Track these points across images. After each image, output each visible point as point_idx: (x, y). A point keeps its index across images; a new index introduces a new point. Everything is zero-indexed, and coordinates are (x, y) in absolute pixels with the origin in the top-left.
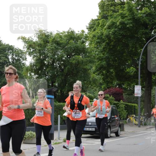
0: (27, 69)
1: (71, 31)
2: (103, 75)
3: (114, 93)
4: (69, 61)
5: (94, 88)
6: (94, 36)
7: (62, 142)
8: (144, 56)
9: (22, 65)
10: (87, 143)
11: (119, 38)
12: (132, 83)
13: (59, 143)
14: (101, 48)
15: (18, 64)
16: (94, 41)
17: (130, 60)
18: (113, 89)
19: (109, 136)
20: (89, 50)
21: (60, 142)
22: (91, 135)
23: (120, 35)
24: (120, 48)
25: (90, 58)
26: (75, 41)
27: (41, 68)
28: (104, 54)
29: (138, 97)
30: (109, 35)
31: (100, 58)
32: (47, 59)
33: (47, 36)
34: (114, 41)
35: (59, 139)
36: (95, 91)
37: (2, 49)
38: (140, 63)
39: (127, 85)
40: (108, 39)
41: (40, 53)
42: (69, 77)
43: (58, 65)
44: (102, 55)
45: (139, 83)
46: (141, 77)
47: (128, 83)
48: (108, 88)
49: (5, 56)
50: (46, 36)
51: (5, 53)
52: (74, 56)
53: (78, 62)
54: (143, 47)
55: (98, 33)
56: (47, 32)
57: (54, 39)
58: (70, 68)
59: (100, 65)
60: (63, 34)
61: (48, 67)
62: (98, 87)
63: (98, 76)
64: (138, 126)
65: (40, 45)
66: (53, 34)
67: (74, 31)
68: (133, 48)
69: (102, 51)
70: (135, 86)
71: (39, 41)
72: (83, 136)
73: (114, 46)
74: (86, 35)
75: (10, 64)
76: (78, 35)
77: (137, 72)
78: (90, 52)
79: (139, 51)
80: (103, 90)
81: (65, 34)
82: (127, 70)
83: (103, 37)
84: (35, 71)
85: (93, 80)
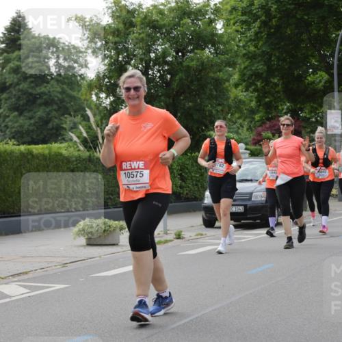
0: (91, 86)
2: (256, 90)
4: (181, 63)
5: (238, 121)
6: (234, 9)
7: (172, 239)
9: (79, 78)
11: (289, 8)
12: (321, 107)
13: (166, 242)
14: (251, 33)
16: (234, 18)
17: (313, 56)
20: (225, 39)
21: (168, 239)
22: (235, 221)
24: (291, 30)
25: (227, 54)
26: (193, 20)
28: (256, 46)
30: (267, 4)
31: (250, 55)
32: (133, 62)
33: (131, 13)
34: (279, 16)
35: (166, 233)
36: (241, 128)
38: (336, 63)
39: (311, 112)
40: (265, 12)
41: (116, 49)
42: (183, 100)
43: (158, 74)
44: (252, 49)
47: (312, 107)
48: (269, 119)
50: (128, 12)
52: (192, 51)
53: (202, 63)
55: (241, 1)
56: (132, 4)
57: (145, 18)
58: (184, 77)
59: (251, 70)
60: (165, 6)
62: (246, 118)
63: (245, 94)
64: (337, 200)
65: (116, 33)
66: (144, 7)
68: (319, 31)
69: (254, 40)
71: (114, 23)
73: (278, 28)
74: (215, 4)
75: (52, 78)
76: (198, 6)
77: (331, 82)
78: (227, 42)
79: (334, 35)
80: (258, 124)
81: (169, 5)
82: (309, 78)
83: (255, 9)
84: (107, 90)
85: (236, 102)
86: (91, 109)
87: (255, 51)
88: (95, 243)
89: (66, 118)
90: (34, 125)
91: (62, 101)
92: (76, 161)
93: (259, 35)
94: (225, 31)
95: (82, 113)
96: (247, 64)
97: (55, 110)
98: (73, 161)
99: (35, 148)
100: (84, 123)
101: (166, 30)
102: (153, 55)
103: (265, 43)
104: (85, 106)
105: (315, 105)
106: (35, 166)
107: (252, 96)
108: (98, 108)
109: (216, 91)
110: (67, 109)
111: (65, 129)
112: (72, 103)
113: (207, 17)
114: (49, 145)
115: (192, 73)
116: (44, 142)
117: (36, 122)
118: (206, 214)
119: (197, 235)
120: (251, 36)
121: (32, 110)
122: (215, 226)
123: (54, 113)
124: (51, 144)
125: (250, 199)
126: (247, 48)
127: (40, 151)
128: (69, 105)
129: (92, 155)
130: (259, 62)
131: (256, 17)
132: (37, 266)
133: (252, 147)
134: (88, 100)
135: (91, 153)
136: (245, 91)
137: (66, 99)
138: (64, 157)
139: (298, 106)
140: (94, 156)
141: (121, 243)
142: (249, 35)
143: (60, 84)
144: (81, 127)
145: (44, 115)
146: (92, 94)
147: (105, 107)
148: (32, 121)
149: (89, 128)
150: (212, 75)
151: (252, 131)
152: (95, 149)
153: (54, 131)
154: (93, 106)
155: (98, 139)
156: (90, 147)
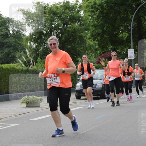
0: (27, 39)
1: (66, 2)
2: (98, 41)
3: (109, 57)
4: (65, 29)
5: (90, 54)
6: (88, 6)
8: (135, 21)
9: (22, 36)
10: (86, 104)
11: (111, 6)
12: (125, 48)
14: (95, 16)
15: (18, 36)
16: (88, 10)
17: (122, 26)
18: (107, 53)
19: (106, 97)
20: (84, 18)
23: (112, 3)
24: (112, 15)
25: (85, 25)
26: (71, 11)
27: (40, 37)
28: (97, 22)
29: (131, 59)
30: (102, 4)
31: (95, 25)
32: (45, 29)
33: (45, 7)
34: (107, 9)
36: (91, 57)
37: (3, 22)
38: (132, 29)
39: (121, 50)
40: (101, 7)
42: (67, 44)
43: (56, 34)
44: (96, 23)
45: (132, 46)
46: (133, 41)
47: (122, 48)
48: (103, 53)
49: (6, 29)
51: (6, 26)
52: (70, 24)
53: (75, 29)
54: (134, 14)
55: (91, 2)
56: (44, 4)
57: (50, 10)
58: (67, 35)
59: (96, 32)
60: (59, 5)
61: (46, 36)
62: (93, 52)
63: (93, 42)
66: (49, 5)
67: (69, 1)
68: (124, 15)
69: (97, 19)
70: (129, 49)
72: (82, 98)
73: (107, 14)
74: (80, 4)
75: (11, 36)
76: (73, 5)
77: (129, 37)
78: (85, 20)
79: (131, 17)
80: (99, 55)
81: (60, 4)
82: (120, 35)
83: (97, 6)
84: (34, 41)
85: (89, 46)
86: (28, 49)
87: (97, 24)
88: (30, 106)
89: (17, 53)
90: (3, 56)
91: (15, 45)
92: (21, 71)
93: (99, 17)
94: (84, 15)
95: (23, 50)
96: (93, 29)
97: (12, 49)
98: (20, 71)
99: (4, 66)
100: (24, 55)
101: (59, 15)
102: (53, 26)
103: (101, 20)
104: (25, 47)
105: (123, 47)
106: (4, 73)
107: (96, 43)
108: (30, 49)
109: (81, 41)
110: (17, 49)
111: (16, 57)
112: (20, 47)
113: (77, 9)
114: (10, 64)
115: (70, 33)
116: (8, 63)
117: (5, 55)
118: (77, 93)
119: (73, 102)
120: (95, 17)
121: (2, 50)
122: (81, 98)
123: (12, 51)
124: (11, 64)
125: (95, 87)
126: (94, 22)
127: (6, 67)
128: (18, 47)
129: (28, 69)
130: (98, 29)
131: (97, 9)
132: (5, 116)
133: (96, 65)
134: (26, 45)
135: (28, 67)
136: (93, 41)
137: (17, 45)
138: (16, 69)
139: (116, 47)
140: (29, 69)
141: (41, 106)
142: (94, 17)
143: (14, 38)
144: (23, 57)
145: (8, 52)
146: (28, 43)
147: (34, 48)
148: (3, 54)
149: (27, 57)
150: (79, 34)
151: (96, 58)
152: (29, 66)
153: (12, 58)
154: (28, 48)
155: (31, 62)
156: (27, 65)
